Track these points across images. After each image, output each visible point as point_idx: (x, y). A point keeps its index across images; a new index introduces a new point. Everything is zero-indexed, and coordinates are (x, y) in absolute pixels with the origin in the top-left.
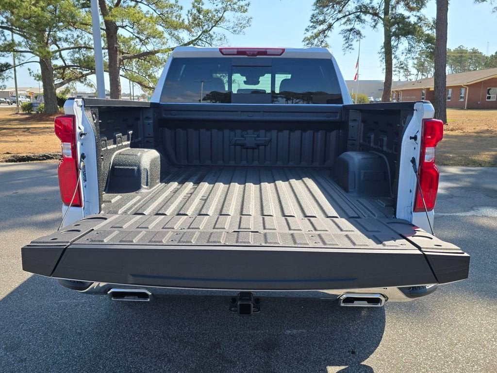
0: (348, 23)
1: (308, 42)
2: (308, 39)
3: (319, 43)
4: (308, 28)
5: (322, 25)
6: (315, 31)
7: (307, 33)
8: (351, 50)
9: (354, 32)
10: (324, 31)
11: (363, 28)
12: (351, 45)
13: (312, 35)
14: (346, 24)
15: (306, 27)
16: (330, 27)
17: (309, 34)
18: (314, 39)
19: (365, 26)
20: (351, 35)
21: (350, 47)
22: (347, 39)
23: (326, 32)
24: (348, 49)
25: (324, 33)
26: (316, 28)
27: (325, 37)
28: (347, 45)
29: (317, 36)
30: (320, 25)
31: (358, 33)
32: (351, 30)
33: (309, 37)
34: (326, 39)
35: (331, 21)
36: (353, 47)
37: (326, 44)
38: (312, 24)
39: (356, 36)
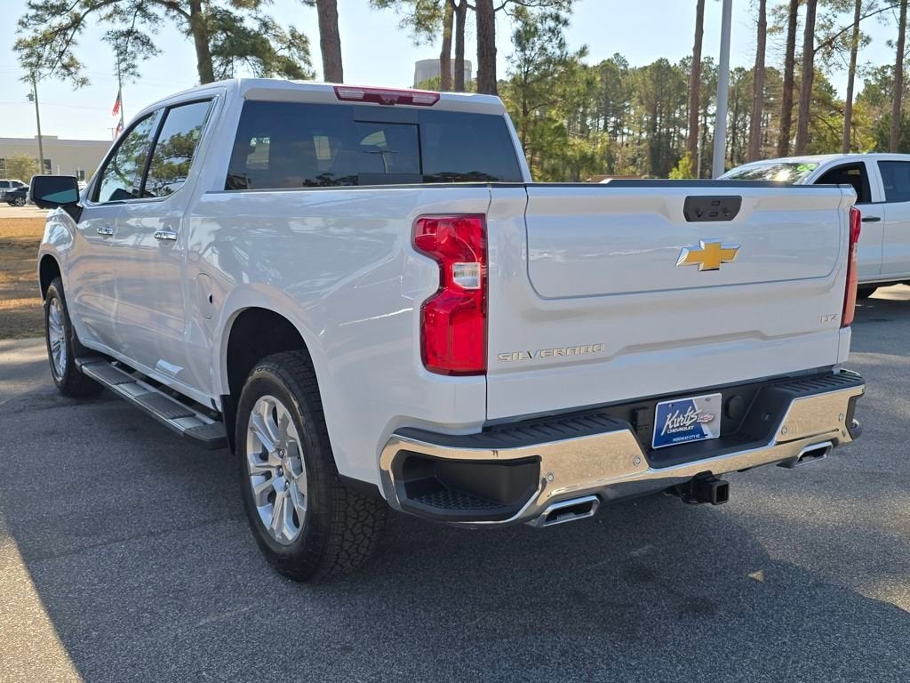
0: (117, 18)
1: (27, 51)
2: (28, 45)
3: (54, 56)
4: (25, 20)
5: (58, 16)
6: (43, 27)
7: (24, 30)
8: (133, 77)
9: (136, 38)
10: (62, 30)
11: (155, 31)
12: (134, 67)
13: (34, 34)
14: (111, 19)
15: (19, 16)
16: (77, 22)
17: (28, 35)
18: (43, 46)
19: (159, 29)
20: (129, 44)
21: (131, 70)
22: (122, 52)
23: (70, 32)
24: (126, 75)
25: (65, 34)
26: (46, 21)
27: (68, 43)
28: (123, 65)
29: (47, 39)
30: (53, 15)
31: (146, 42)
32: (129, 33)
33: (29, 39)
34: (71, 48)
35: (77, 9)
36: (137, 70)
37: (72, 59)
38: (33, 12)
39: (141, 48)
